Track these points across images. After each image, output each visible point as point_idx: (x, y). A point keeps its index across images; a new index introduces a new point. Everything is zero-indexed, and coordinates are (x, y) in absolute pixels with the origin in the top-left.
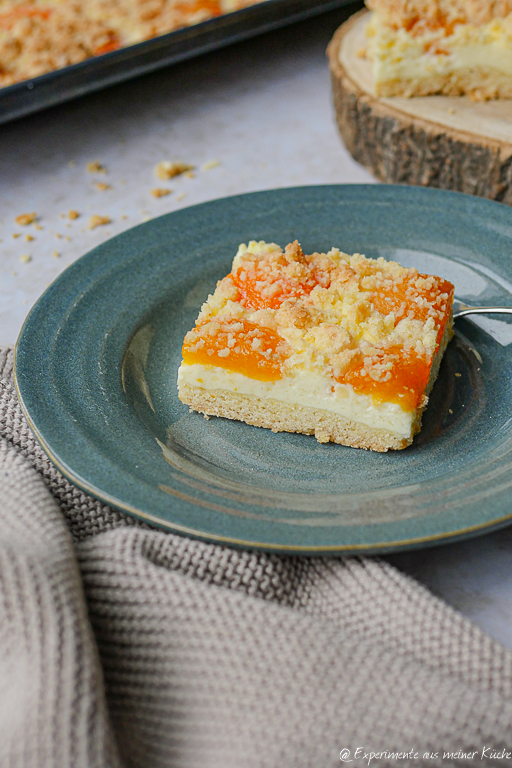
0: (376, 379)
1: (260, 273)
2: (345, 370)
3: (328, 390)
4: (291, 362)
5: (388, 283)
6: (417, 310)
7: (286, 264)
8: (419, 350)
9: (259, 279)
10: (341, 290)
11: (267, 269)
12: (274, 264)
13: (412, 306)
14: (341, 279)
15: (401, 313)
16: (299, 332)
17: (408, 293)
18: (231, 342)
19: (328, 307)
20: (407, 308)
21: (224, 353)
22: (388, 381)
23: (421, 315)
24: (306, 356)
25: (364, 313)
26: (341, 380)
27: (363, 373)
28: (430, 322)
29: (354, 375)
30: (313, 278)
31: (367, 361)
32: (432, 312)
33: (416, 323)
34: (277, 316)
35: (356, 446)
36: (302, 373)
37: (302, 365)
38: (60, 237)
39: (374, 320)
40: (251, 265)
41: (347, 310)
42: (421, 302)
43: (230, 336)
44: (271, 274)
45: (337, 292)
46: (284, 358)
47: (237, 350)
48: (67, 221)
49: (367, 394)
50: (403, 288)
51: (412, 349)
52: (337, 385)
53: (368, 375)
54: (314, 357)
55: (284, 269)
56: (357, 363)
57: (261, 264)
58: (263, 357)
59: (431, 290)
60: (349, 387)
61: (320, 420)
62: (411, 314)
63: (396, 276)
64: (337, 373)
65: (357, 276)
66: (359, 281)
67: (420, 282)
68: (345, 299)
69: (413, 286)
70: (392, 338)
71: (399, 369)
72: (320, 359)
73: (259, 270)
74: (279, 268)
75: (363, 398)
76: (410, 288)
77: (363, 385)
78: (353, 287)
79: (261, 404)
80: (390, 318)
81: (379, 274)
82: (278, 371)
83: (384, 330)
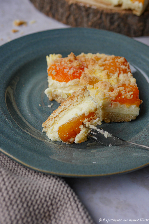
0: (129, 98)
1: (64, 66)
2: (116, 97)
5: (107, 62)
6: (123, 70)
7: (72, 62)
8: (132, 84)
9: (64, 68)
11: (66, 64)
13: (121, 69)
14: (91, 63)
15: (118, 72)
16: (91, 86)
17: (117, 65)
22: (133, 98)
23: (125, 72)
26: (115, 101)
27: (123, 97)
28: (129, 74)
32: (128, 70)
33: (125, 75)
35: (119, 121)
44: (68, 66)
51: (129, 84)
52: (114, 103)
53: (125, 97)
59: (124, 62)
60: (118, 103)
61: (107, 116)
66: (98, 63)
68: (97, 71)
69: (118, 62)
73: (63, 65)
74: (70, 64)
77: (123, 101)
78: (97, 66)
80: (116, 75)
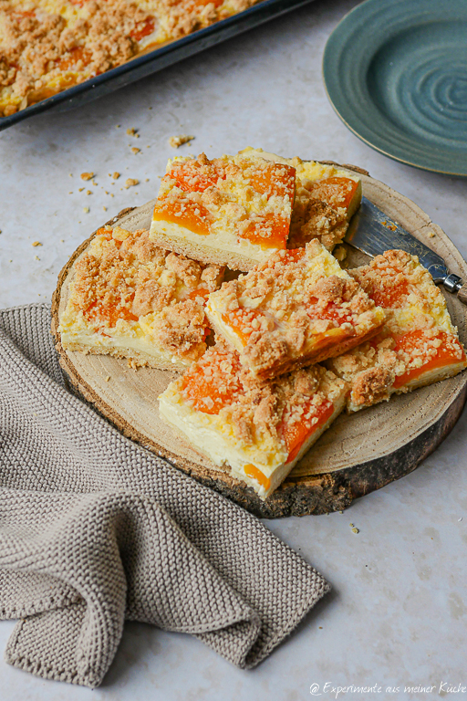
0: (263, 236)
2: (246, 231)
3: (236, 242)
4: (215, 225)
5: (259, 172)
6: (279, 190)
7: (199, 166)
8: (283, 215)
10: (233, 180)
11: (189, 170)
12: (192, 167)
13: (275, 187)
14: (232, 172)
15: (269, 192)
16: (216, 207)
17: (272, 180)
18: (183, 209)
19: (229, 192)
20: (272, 189)
21: (178, 214)
22: (270, 237)
23: (281, 193)
24: (224, 222)
25: (250, 195)
26: (243, 236)
27: (256, 233)
28: (287, 197)
29: (250, 234)
30: (216, 173)
31: (257, 226)
32: (287, 190)
33: (279, 198)
34: (202, 197)
36: (221, 232)
37: (221, 228)
38: (108, 193)
39: (256, 200)
40: (179, 168)
41: (240, 192)
42: (280, 184)
43: (182, 205)
44: (191, 172)
45: (232, 182)
46: (211, 222)
47: (186, 214)
48: (112, 179)
49: (258, 243)
50: (268, 175)
51: (279, 215)
52: (241, 239)
53: (258, 234)
54: (228, 223)
55: (199, 169)
56: (252, 227)
57: (185, 167)
58: (200, 220)
59: (284, 176)
60: (248, 240)
61: (231, 258)
62: (275, 192)
63: (263, 167)
64: (241, 233)
65: (241, 170)
66: (242, 173)
67: (278, 172)
68: (237, 185)
69: (274, 174)
70: (267, 209)
71: (275, 230)
72: (232, 225)
75: (255, 246)
76: (273, 176)
77: (256, 240)
78: (240, 177)
79: (198, 247)
80: (265, 196)
81: (252, 167)
82: (207, 230)
83: (262, 205)
